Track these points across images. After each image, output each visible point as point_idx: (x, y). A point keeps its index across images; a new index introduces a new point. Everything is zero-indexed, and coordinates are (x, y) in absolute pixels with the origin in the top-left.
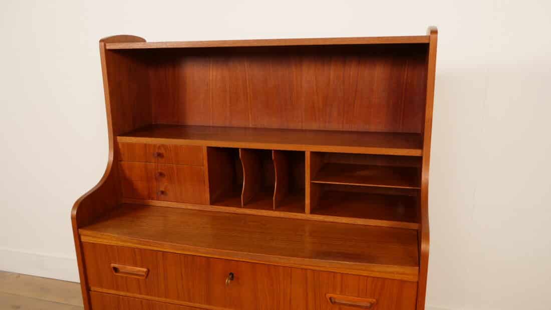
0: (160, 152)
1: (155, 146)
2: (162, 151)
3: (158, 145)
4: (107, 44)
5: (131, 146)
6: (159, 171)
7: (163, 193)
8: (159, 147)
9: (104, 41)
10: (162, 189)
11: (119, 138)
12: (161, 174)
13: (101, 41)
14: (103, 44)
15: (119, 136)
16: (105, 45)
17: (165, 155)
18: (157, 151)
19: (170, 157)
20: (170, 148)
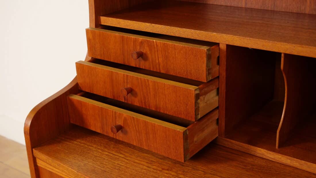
0: (143, 51)
1: (135, 40)
3: (140, 40)
8: (142, 43)
10: (120, 123)
11: (103, 18)
17: (149, 56)
18: (138, 49)
19: (157, 61)
20: (157, 46)
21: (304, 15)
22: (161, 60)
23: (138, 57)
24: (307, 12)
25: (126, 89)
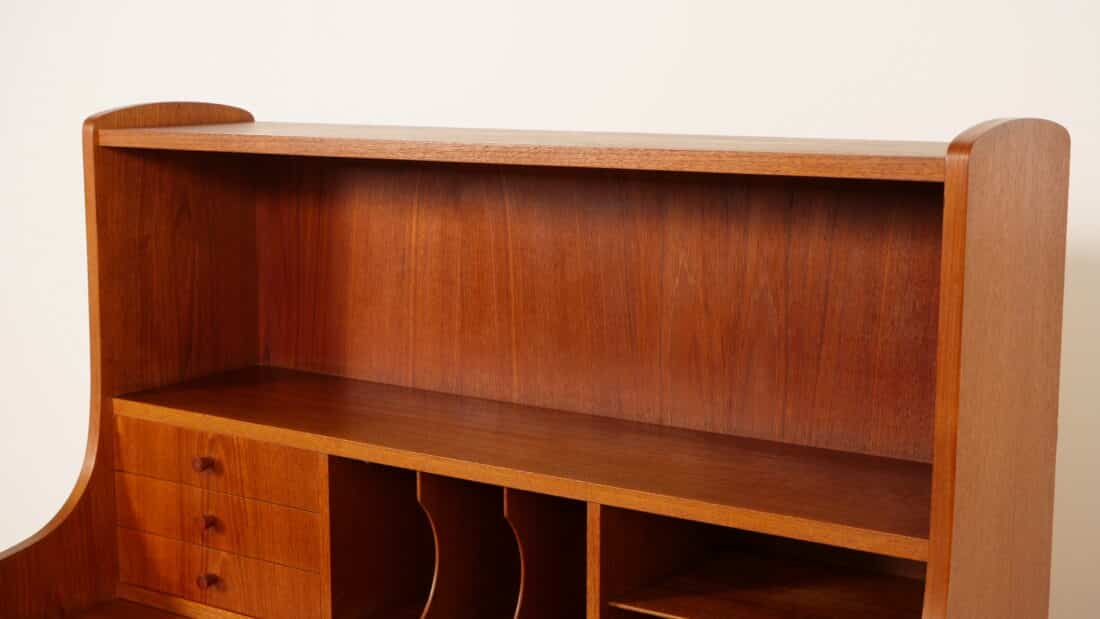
0: (215, 456)
1: (202, 435)
2: (218, 454)
3: (210, 437)
4: (101, 132)
5: (144, 429)
6: (211, 513)
7: (213, 580)
8: (213, 442)
9: (98, 124)
10: (215, 570)
11: (117, 402)
12: (212, 523)
13: (88, 121)
14: (91, 128)
15: (119, 397)
16: (96, 134)
17: (226, 466)
18: (206, 453)
19: (238, 476)
20: (239, 447)
21: (511, 405)
22: (245, 472)
23: (204, 468)
24: (514, 401)
25: (204, 517)
